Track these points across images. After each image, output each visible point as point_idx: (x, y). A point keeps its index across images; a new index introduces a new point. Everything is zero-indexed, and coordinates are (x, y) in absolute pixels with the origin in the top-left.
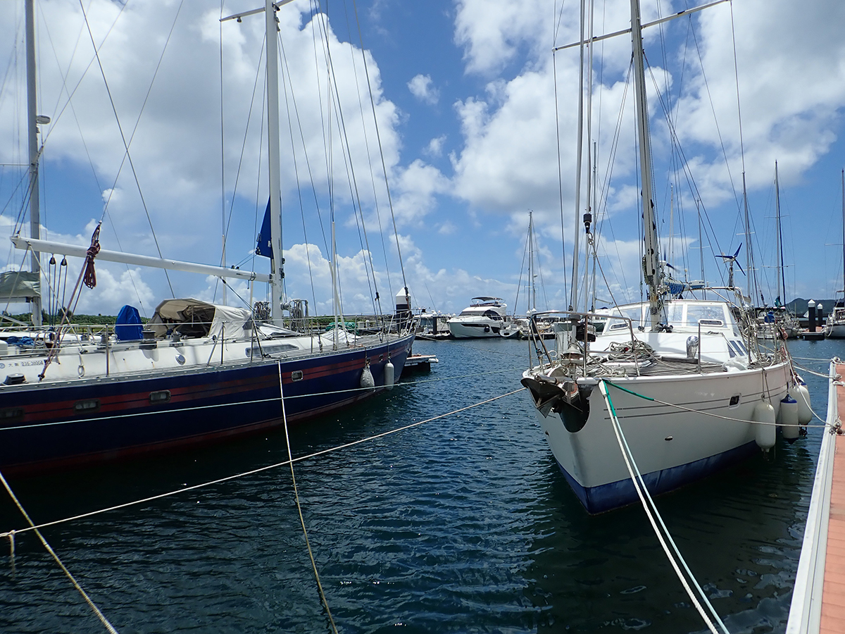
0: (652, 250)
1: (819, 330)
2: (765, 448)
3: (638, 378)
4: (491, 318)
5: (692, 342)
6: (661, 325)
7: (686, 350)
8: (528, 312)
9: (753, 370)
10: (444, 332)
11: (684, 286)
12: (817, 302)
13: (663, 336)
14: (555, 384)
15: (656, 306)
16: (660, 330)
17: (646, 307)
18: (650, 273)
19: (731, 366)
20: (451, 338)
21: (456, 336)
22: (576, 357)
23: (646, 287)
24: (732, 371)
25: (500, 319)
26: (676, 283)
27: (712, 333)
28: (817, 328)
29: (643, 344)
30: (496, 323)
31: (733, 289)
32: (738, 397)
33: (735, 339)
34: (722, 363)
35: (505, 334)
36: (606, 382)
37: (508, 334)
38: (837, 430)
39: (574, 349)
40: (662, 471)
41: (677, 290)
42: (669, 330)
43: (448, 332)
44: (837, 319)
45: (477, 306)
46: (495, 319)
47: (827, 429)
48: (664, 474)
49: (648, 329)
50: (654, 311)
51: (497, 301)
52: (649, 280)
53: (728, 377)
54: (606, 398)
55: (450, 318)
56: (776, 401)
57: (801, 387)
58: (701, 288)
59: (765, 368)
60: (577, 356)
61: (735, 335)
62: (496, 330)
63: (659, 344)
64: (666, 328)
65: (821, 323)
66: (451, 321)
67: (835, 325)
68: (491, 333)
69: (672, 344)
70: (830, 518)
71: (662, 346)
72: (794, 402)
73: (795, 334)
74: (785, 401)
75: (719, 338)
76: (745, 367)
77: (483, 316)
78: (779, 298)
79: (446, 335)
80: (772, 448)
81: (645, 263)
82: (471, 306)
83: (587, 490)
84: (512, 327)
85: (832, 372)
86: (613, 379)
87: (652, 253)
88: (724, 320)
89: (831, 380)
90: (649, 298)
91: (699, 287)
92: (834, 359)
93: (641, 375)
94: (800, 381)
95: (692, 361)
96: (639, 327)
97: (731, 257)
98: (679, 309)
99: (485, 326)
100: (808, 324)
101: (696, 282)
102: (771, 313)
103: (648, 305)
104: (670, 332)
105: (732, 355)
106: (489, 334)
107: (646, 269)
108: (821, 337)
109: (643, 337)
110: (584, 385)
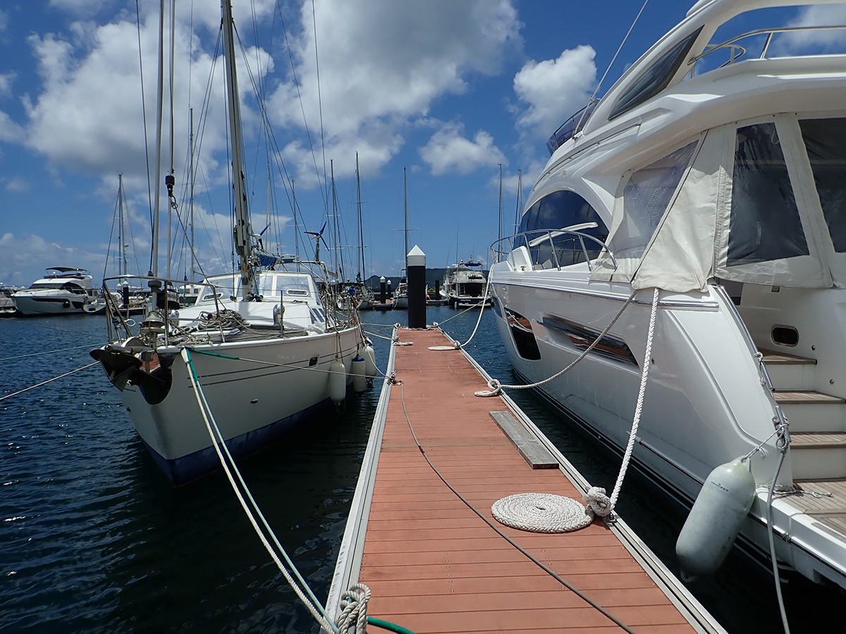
0: (243, 221)
1: (388, 302)
2: (337, 401)
3: (222, 344)
4: (71, 292)
5: (278, 310)
6: (253, 295)
7: (273, 318)
8: (119, 285)
9: (330, 334)
10: (9, 308)
11: (276, 259)
12: (387, 279)
13: (253, 305)
14: (131, 353)
15: (247, 276)
16: (250, 299)
17: (238, 277)
18: (240, 244)
19: (311, 330)
20: (19, 315)
21: (25, 313)
22: (156, 326)
23: (237, 257)
24: (312, 335)
25: (83, 292)
26: (268, 255)
27: (297, 302)
28: (387, 300)
29: (233, 312)
30: (79, 298)
31: (319, 263)
32: (317, 358)
33: (317, 307)
34: (304, 328)
35: (90, 310)
36: (189, 350)
37: (94, 309)
38: (393, 381)
39: (155, 317)
40: (248, 433)
41: (269, 262)
42: (259, 299)
43: (14, 308)
44: (401, 293)
45: (53, 277)
46: (77, 293)
47: (386, 380)
48: (250, 436)
49: (240, 299)
50: (245, 281)
51: (80, 272)
52: (240, 250)
53: (307, 340)
54: (188, 365)
55: (15, 292)
56: (348, 360)
57: (368, 347)
58: (292, 262)
59: (339, 332)
60: (158, 324)
61: (318, 304)
62: (78, 305)
63: (248, 313)
64: (256, 297)
65: (390, 296)
66: (17, 295)
67: (399, 298)
68: (72, 309)
69: (260, 312)
70: (381, 452)
71: (251, 314)
72: (363, 360)
73: (370, 305)
74: (356, 359)
75: (303, 306)
76: (323, 331)
77: (61, 289)
78: (359, 275)
79: (12, 311)
80: (342, 401)
81: (236, 234)
82: (45, 278)
83: (171, 462)
84: (98, 302)
85: (394, 336)
86: (196, 346)
87: (243, 224)
88: (308, 290)
89: (393, 341)
90: (240, 268)
91: (290, 261)
92: (396, 325)
93: (226, 342)
94: (368, 342)
95: (277, 327)
96: (231, 297)
97: (317, 234)
98: (269, 279)
99: (64, 300)
100: (379, 298)
101: (287, 256)
102: (352, 287)
103: (240, 276)
104: (260, 301)
105: (313, 320)
106: (68, 310)
107: (237, 240)
108: (390, 308)
109: (234, 306)
110: (165, 354)
